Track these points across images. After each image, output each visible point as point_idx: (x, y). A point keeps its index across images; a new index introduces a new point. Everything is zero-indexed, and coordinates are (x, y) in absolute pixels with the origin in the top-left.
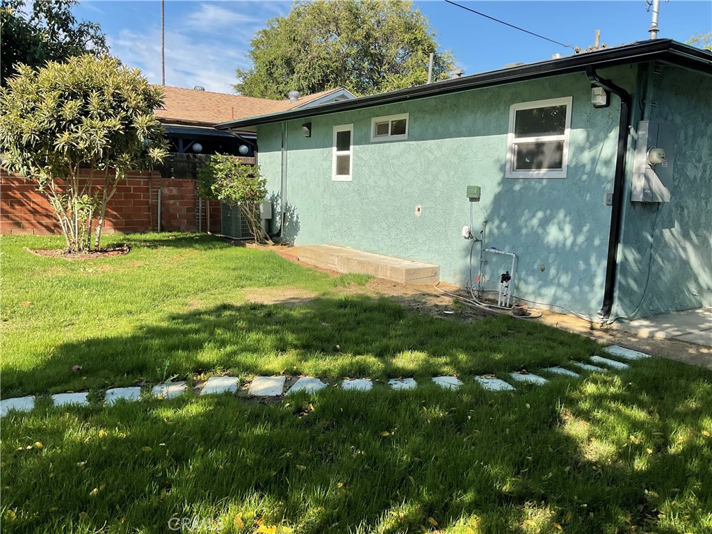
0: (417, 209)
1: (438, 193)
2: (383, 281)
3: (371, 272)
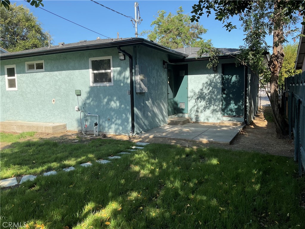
0: (53, 101)
1: (62, 94)
2: (42, 133)
3: (34, 130)
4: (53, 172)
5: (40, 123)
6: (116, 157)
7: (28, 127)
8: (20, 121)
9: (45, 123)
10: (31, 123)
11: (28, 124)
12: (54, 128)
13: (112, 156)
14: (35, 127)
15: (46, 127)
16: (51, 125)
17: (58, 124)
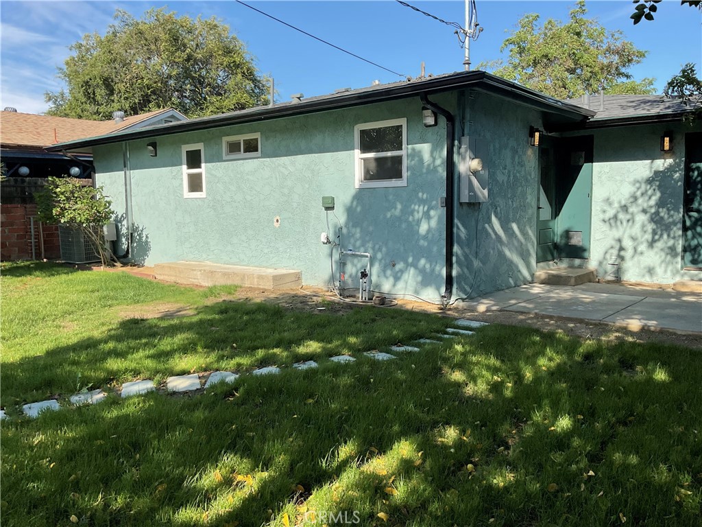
0: (275, 221)
1: (295, 205)
2: (251, 289)
3: (237, 282)
4: (273, 369)
5: (247, 268)
6: (410, 349)
7: (225, 274)
8: (208, 263)
9: (258, 269)
10: (231, 266)
11: (225, 269)
12: (277, 279)
13: (400, 346)
14: (238, 276)
15: (260, 277)
16: (271, 271)
17: (284, 271)
